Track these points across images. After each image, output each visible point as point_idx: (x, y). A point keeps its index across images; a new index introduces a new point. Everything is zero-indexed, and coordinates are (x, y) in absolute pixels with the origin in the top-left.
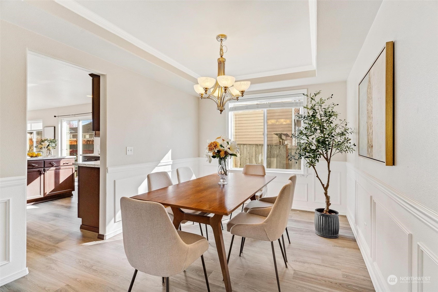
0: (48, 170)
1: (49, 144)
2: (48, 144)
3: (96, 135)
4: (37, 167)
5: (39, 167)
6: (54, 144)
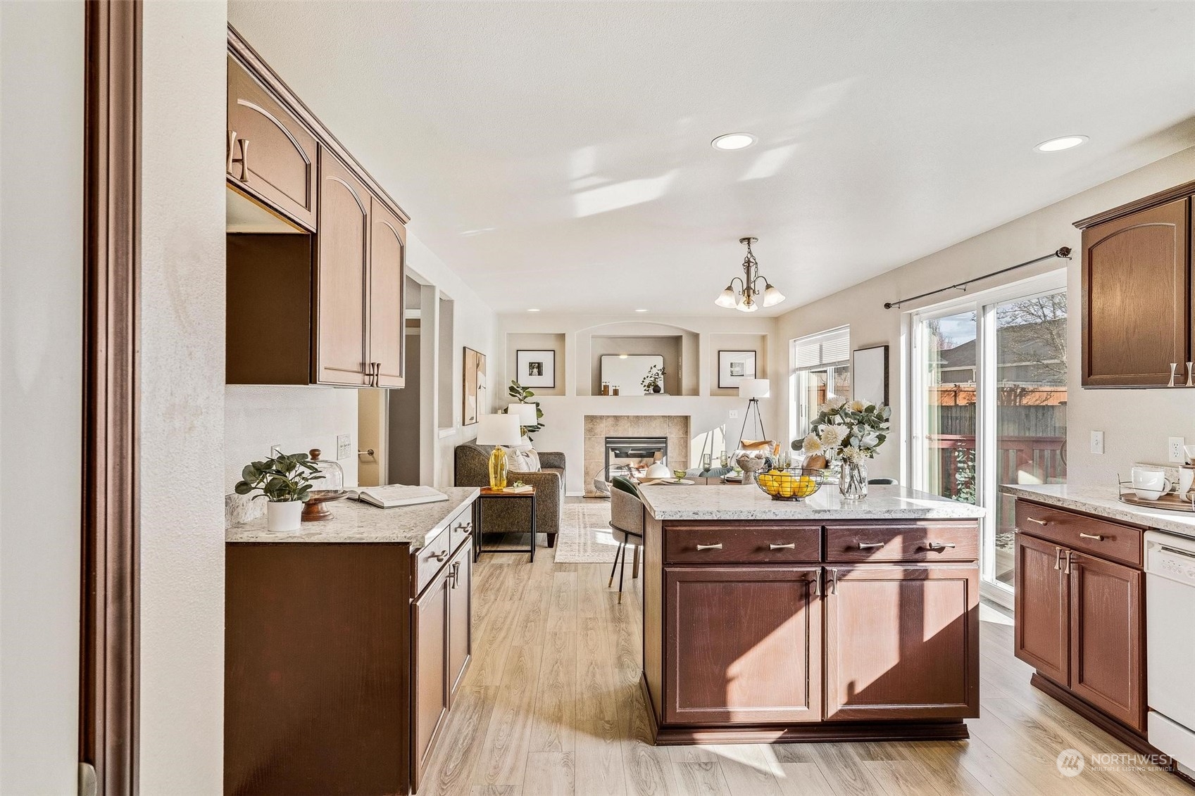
0: (840, 579)
1: (850, 436)
2: (843, 432)
3: (1092, 377)
4: (791, 558)
5: (802, 557)
6: (874, 434)
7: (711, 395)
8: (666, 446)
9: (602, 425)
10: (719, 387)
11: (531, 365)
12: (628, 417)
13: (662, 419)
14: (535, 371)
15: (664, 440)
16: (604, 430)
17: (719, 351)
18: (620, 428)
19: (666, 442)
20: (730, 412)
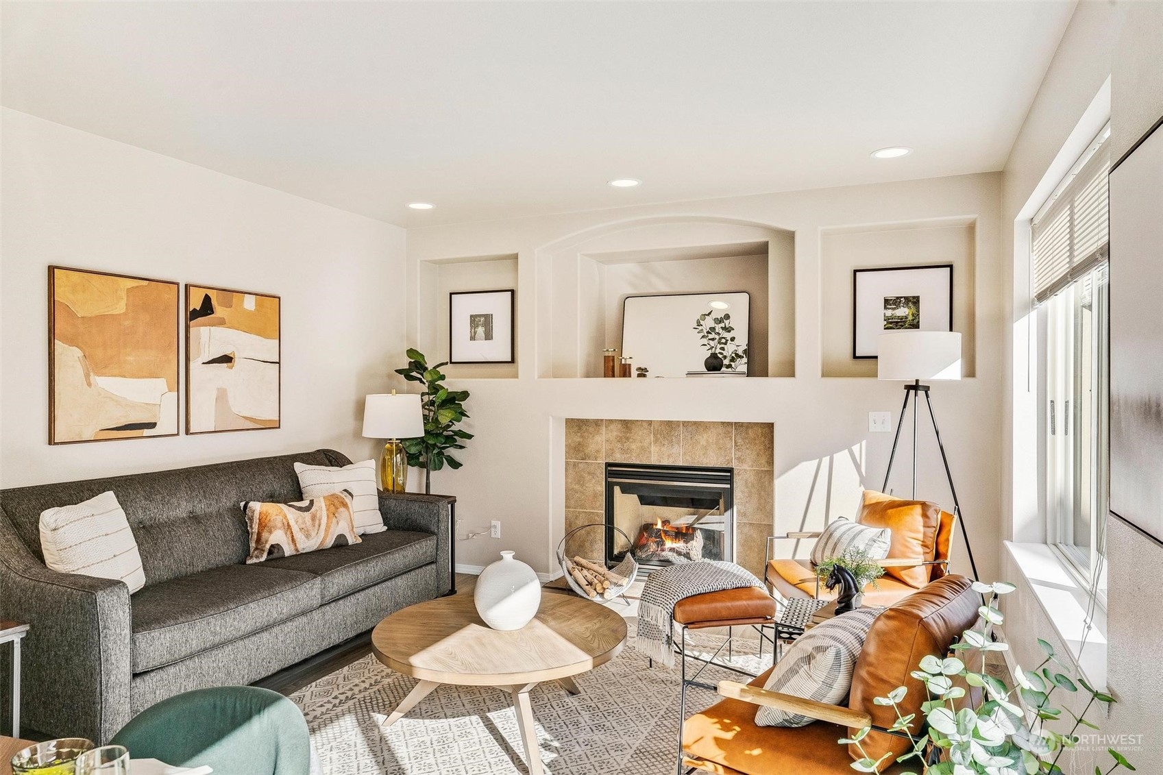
7: (823, 376)
8: (732, 489)
9: (598, 438)
10: (855, 357)
11: (474, 319)
12: (650, 423)
13: (720, 429)
14: (481, 330)
15: (727, 474)
16: (604, 449)
17: (855, 271)
18: (633, 446)
19: (730, 480)
20: (872, 415)
